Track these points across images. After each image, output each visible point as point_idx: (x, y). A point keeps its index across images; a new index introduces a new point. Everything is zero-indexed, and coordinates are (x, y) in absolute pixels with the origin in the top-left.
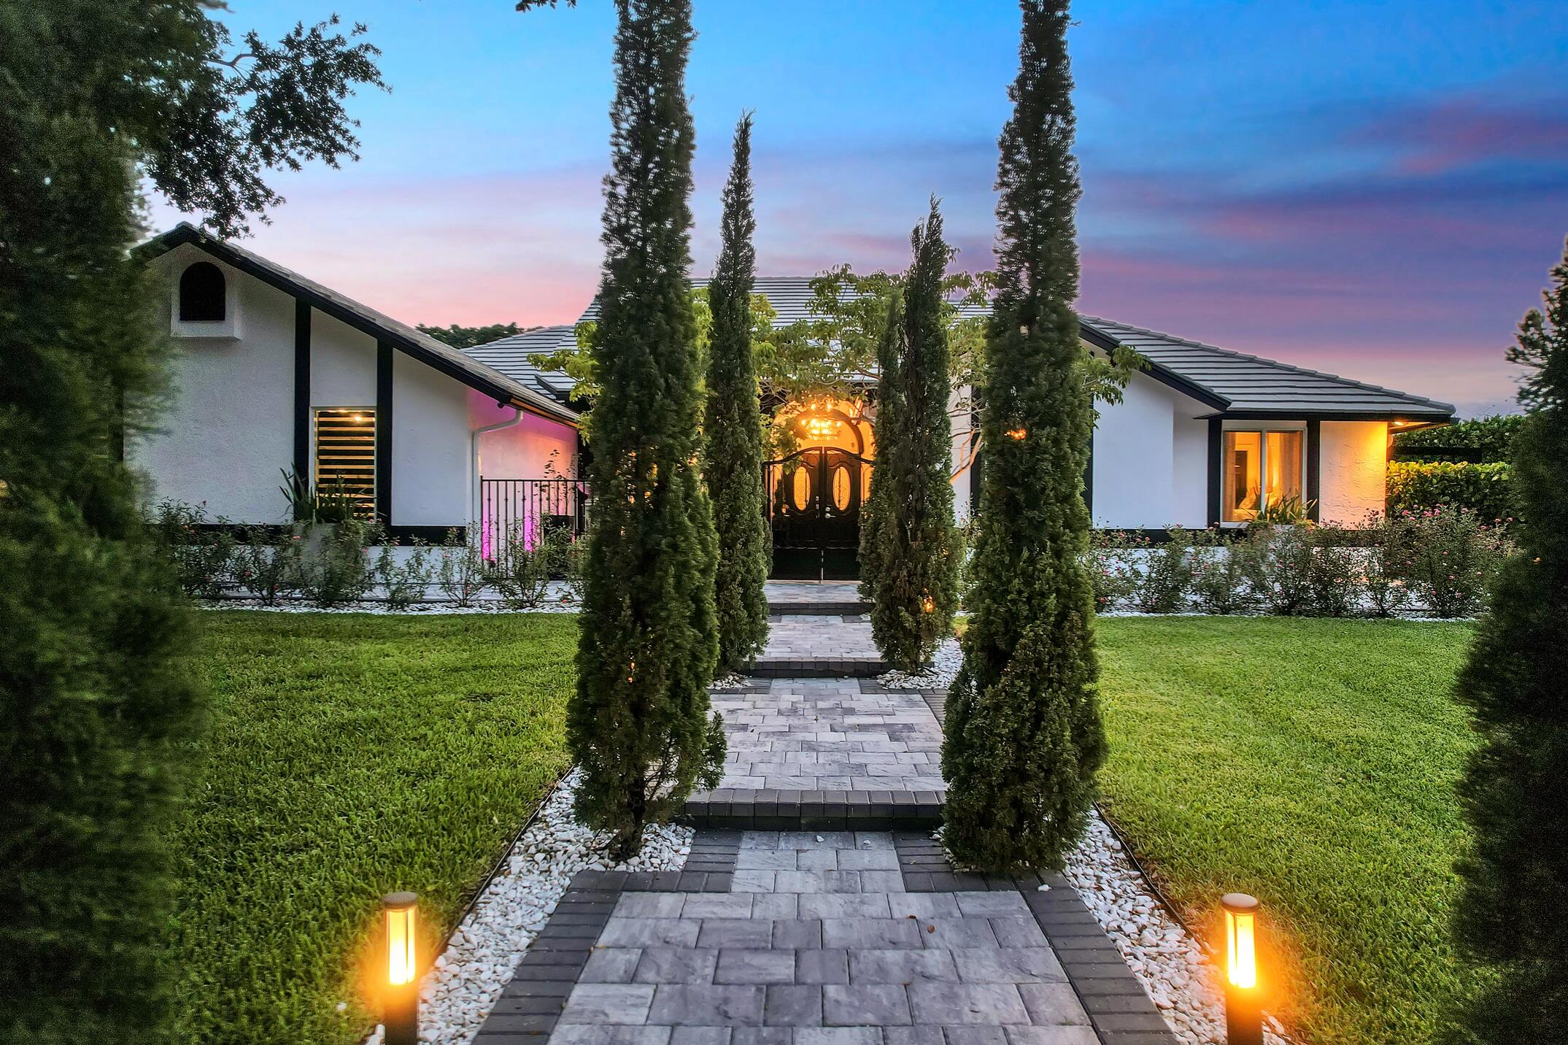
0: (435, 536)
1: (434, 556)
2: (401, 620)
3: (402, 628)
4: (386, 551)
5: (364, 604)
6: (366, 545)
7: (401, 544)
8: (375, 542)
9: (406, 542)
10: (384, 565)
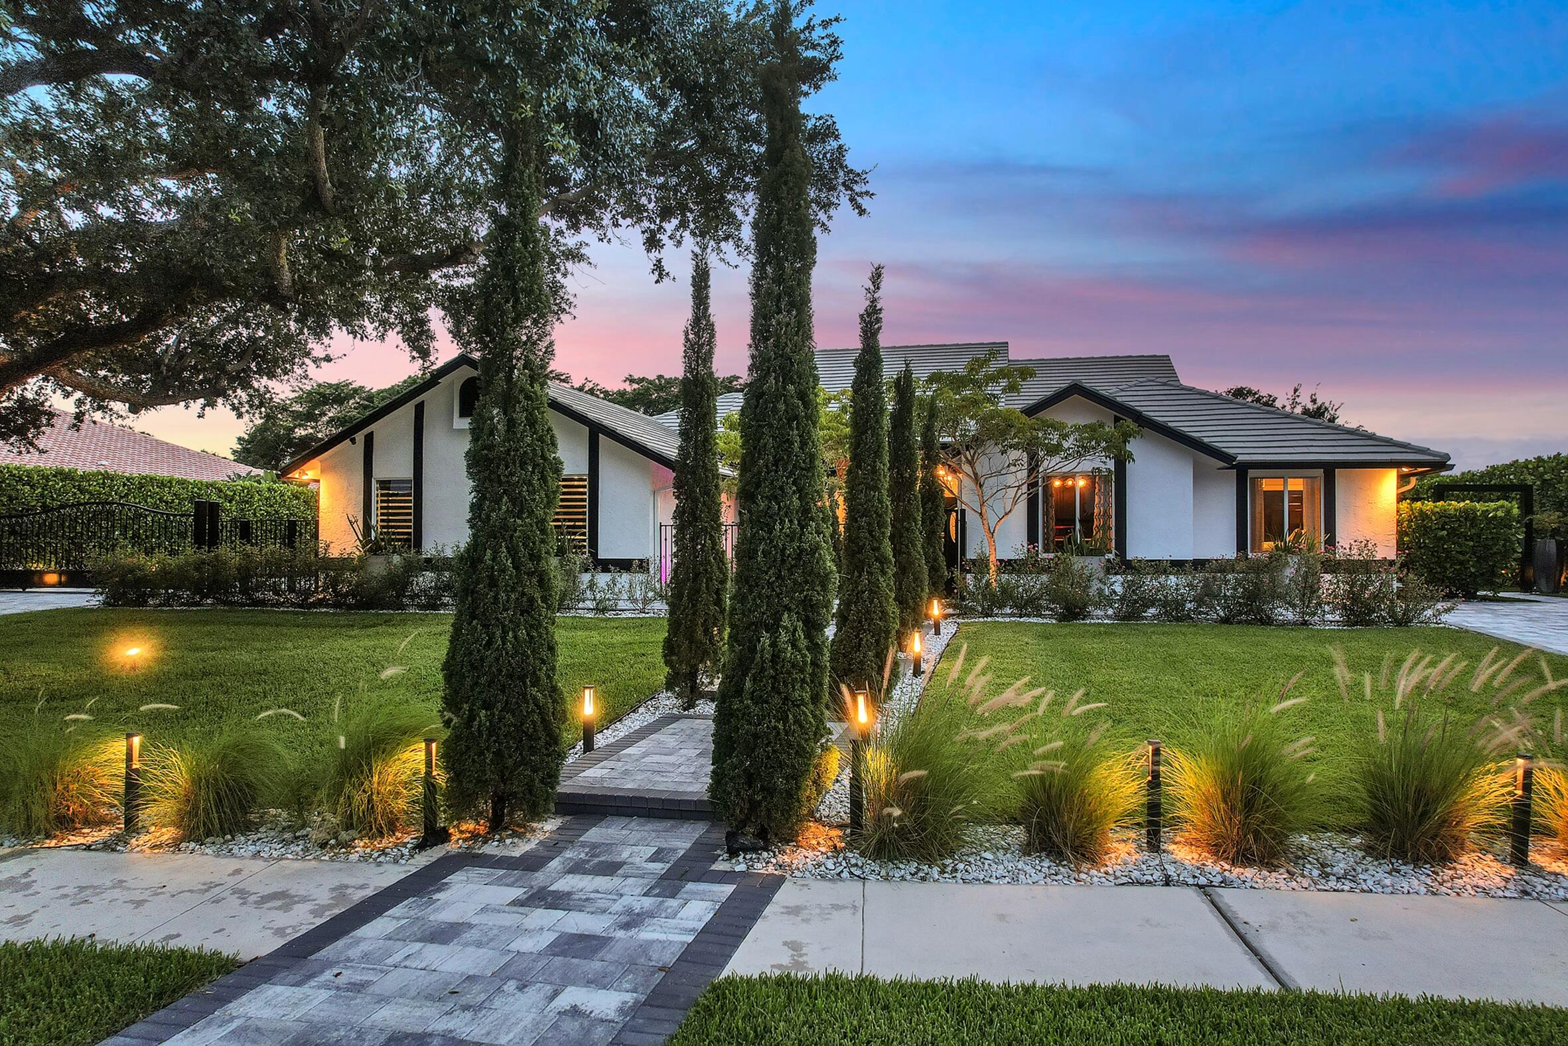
0: (624, 565)
1: (624, 579)
2: (602, 620)
3: (603, 624)
4: (593, 576)
5: (580, 611)
6: (580, 572)
7: (603, 571)
8: (586, 571)
9: (606, 570)
10: (592, 585)
